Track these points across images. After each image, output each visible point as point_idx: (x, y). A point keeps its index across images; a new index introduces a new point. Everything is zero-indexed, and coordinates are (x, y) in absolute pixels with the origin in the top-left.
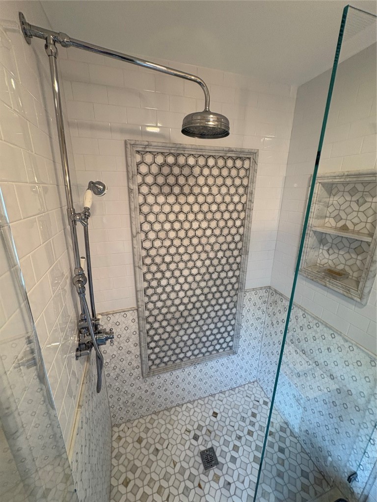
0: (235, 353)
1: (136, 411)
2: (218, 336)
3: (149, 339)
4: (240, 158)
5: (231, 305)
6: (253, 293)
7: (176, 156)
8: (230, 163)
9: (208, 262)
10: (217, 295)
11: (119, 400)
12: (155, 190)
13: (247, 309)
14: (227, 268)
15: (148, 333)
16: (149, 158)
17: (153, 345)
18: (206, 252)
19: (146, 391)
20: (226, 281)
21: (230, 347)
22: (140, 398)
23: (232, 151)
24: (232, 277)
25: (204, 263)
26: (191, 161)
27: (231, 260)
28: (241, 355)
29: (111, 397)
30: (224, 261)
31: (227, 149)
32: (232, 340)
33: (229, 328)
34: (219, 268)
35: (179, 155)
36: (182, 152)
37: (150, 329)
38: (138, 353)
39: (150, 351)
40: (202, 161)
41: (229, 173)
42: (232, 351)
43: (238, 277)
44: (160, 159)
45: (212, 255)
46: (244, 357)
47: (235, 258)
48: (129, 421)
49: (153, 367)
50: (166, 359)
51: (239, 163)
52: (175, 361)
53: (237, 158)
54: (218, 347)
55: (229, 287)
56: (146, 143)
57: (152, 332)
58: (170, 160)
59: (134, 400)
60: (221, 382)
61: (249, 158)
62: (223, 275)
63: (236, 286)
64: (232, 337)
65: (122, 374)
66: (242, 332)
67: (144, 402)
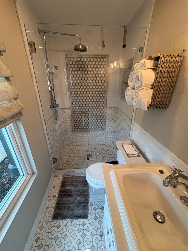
0: (104, 130)
1: (71, 143)
2: (98, 123)
3: (74, 119)
4: (102, 58)
5: (102, 112)
6: (110, 108)
7: (81, 58)
8: (99, 60)
9: (92, 95)
10: (96, 108)
11: (66, 137)
12: (74, 69)
13: (108, 114)
14: (99, 98)
15: (74, 117)
16: (72, 59)
17: (75, 121)
18: (92, 91)
19: (74, 137)
20: (99, 103)
21: (102, 128)
22: (72, 139)
23: (99, 55)
24: (101, 101)
25: (91, 95)
26: (85, 60)
27: (101, 95)
28: (107, 132)
29: (64, 136)
30: (98, 95)
31: (97, 55)
32: (103, 126)
33: (102, 121)
34: (97, 98)
35: (81, 57)
36: (82, 57)
37: (74, 116)
38: (71, 123)
39: (75, 123)
40: (89, 59)
41: (99, 63)
42: (103, 130)
43: (104, 102)
44: (75, 59)
45: (94, 93)
46: (108, 133)
47: (103, 94)
48: (69, 146)
49: (76, 129)
50: (80, 127)
51: (102, 60)
52: (83, 129)
53: (101, 58)
54: (98, 127)
55: (101, 105)
56: (71, 54)
57: (75, 117)
58: (79, 59)
59: (70, 139)
60: (99, 141)
61: (106, 58)
62: (98, 100)
63: (103, 105)
64: (103, 124)
65: (66, 129)
66: (107, 123)
67: (73, 140)
